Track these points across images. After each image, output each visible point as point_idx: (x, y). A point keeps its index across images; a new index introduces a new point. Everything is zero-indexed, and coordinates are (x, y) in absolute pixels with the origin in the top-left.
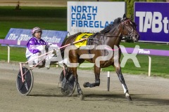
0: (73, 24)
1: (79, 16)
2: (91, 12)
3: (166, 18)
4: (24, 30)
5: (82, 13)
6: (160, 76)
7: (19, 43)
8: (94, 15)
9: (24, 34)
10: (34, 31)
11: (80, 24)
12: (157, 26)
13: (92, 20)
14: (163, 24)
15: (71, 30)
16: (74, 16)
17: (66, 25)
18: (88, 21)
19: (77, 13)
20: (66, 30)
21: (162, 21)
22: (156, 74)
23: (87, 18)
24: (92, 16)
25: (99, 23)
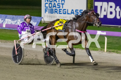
0: (46, 11)
1: (50, 5)
2: (60, 2)
3: (118, 7)
4: (8, 16)
5: (53, 3)
6: (114, 52)
7: (4, 26)
8: (63, 4)
9: (8, 19)
10: (26, 17)
11: (52, 12)
12: (111, 13)
13: (61, 8)
14: (116, 12)
15: (44, 16)
16: (47, 5)
17: (41, 12)
18: (58, 9)
19: (49, 2)
20: (41, 16)
21: (115, 9)
22: (111, 50)
23: (57, 6)
24: (61, 5)
25: (66, 11)
